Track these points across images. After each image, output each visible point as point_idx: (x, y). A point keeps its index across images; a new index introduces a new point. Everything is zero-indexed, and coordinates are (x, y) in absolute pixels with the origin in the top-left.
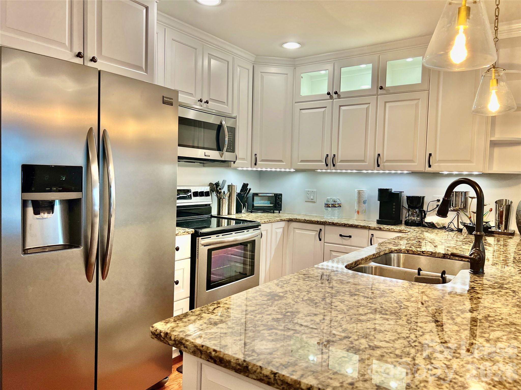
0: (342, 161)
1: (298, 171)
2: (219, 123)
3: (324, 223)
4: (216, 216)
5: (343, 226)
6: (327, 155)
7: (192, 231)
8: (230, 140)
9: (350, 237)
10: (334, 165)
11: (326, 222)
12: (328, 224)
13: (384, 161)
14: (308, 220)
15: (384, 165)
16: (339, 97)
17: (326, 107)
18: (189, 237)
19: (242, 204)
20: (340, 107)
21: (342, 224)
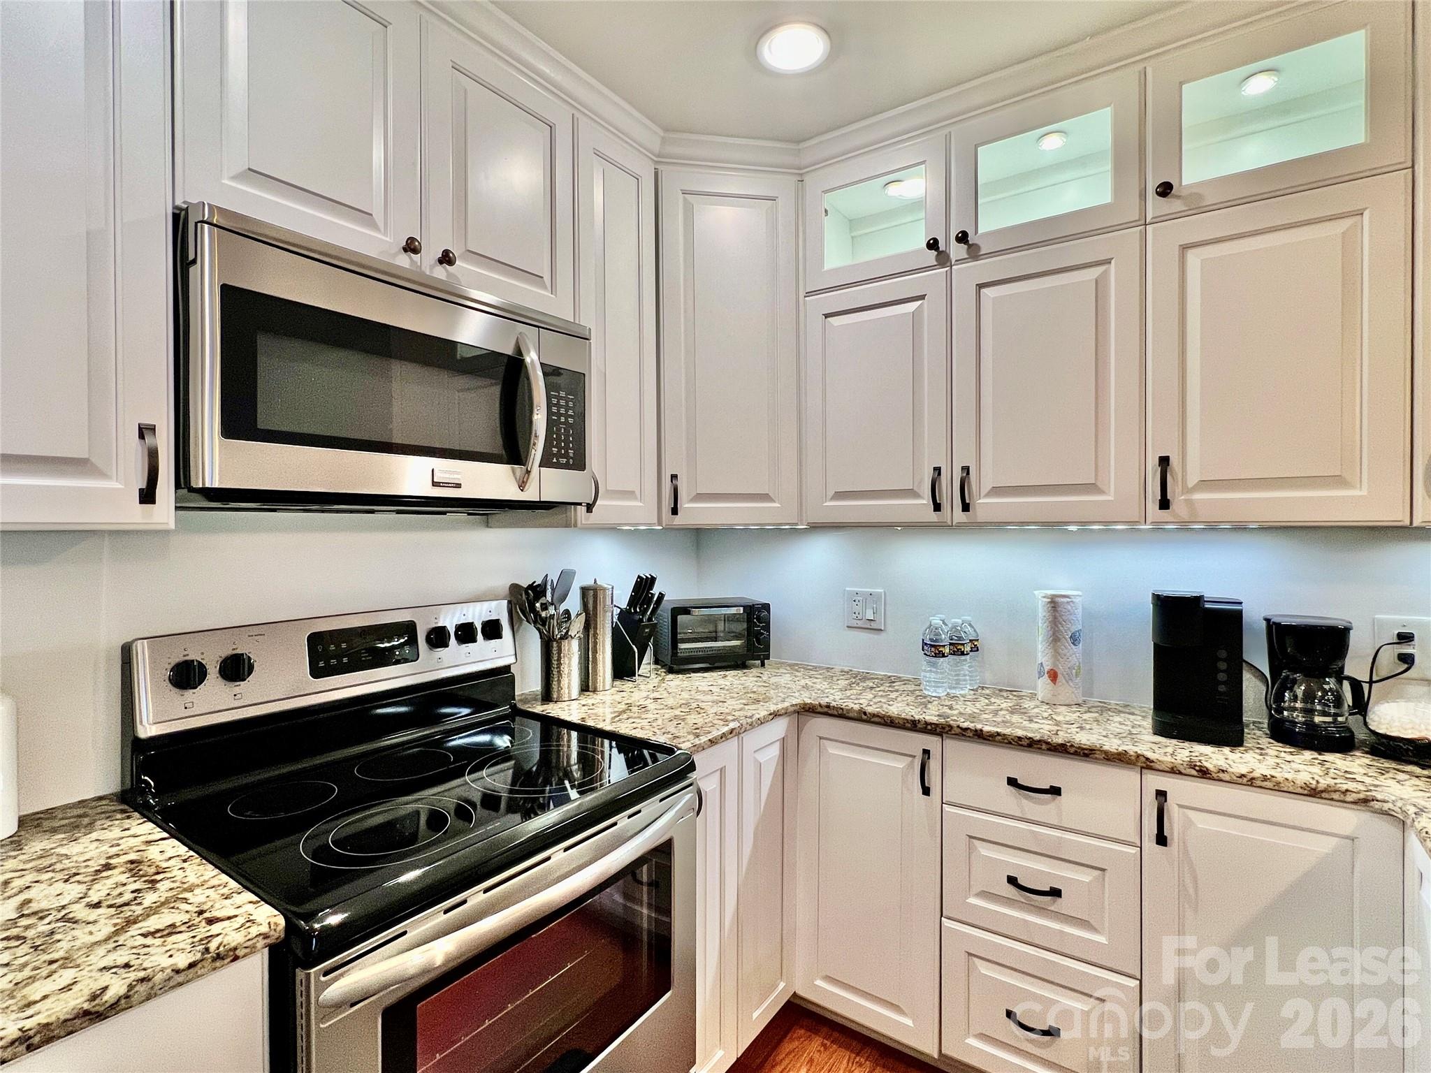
0: (997, 491)
2: (509, 350)
3: (938, 730)
5: (1021, 746)
6: (938, 470)
8: (563, 419)
9: (1055, 791)
10: (966, 508)
11: (949, 726)
12: (956, 734)
13: (1194, 483)
14: (874, 715)
16: (974, 252)
17: (922, 297)
19: (634, 646)
20: (984, 291)
21: (1020, 738)
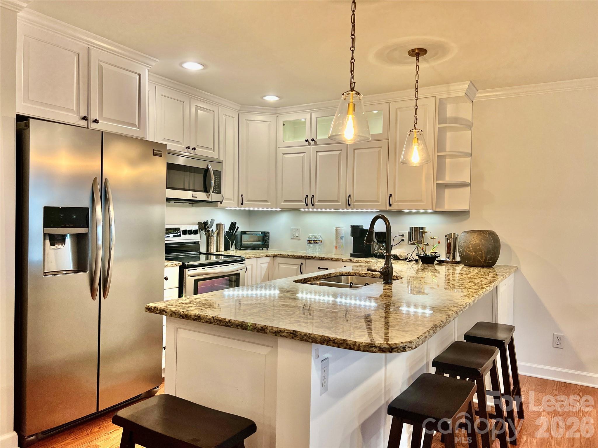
1: (284, 210)
2: (205, 167)
3: (304, 257)
4: (205, 252)
5: (320, 259)
6: (307, 196)
7: (179, 263)
8: (216, 182)
9: (327, 269)
10: (313, 205)
11: (307, 256)
12: (307, 258)
13: (354, 201)
14: (291, 256)
15: (354, 205)
16: (316, 143)
17: (305, 153)
18: (177, 269)
19: (230, 241)
20: (318, 153)
21: (320, 257)
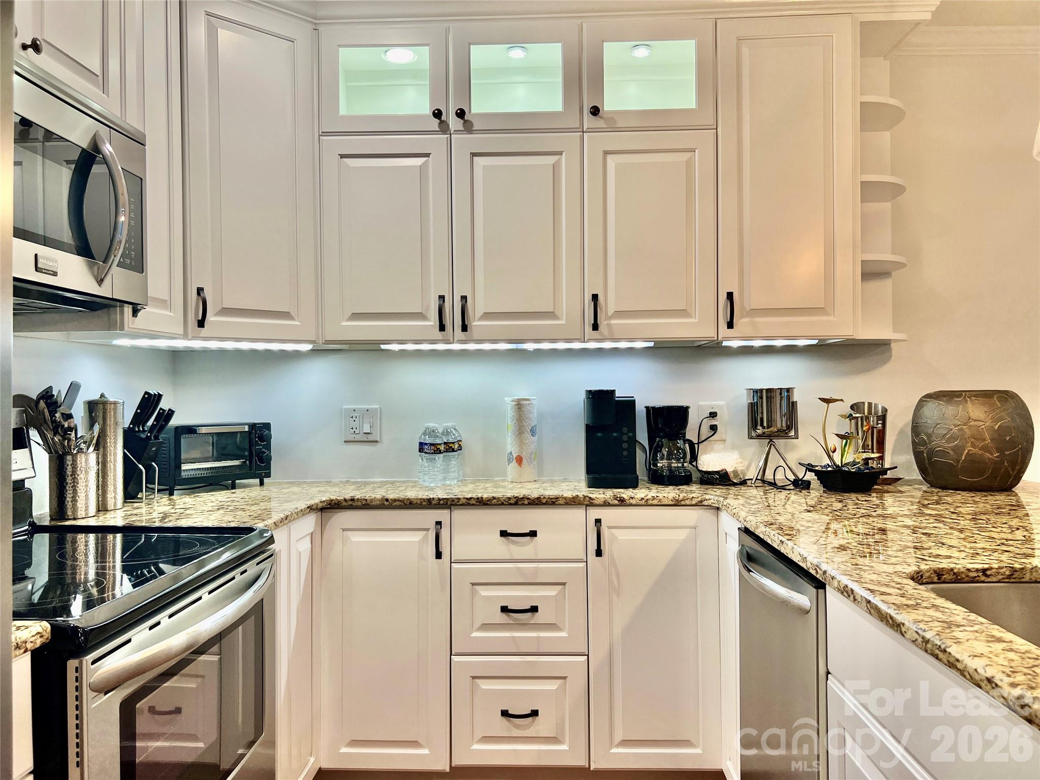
0: (487, 316)
2: (86, 142)
3: (449, 503)
4: (47, 523)
5: (510, 504)
6: (442, 298)
9: (533, 534)
10: (464, 328)
11: (458, 499)
12: (463, 505)
13: (610, 312)
14: (395, 500)
15: (609, 325)
16: (468, 127)
17: (427, 155)
19: (140, 466)
20: (475, 158)
21: (509, 498)
